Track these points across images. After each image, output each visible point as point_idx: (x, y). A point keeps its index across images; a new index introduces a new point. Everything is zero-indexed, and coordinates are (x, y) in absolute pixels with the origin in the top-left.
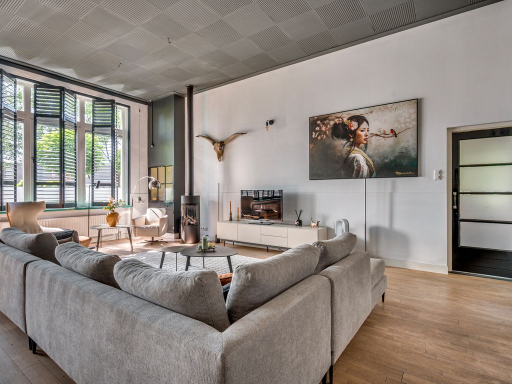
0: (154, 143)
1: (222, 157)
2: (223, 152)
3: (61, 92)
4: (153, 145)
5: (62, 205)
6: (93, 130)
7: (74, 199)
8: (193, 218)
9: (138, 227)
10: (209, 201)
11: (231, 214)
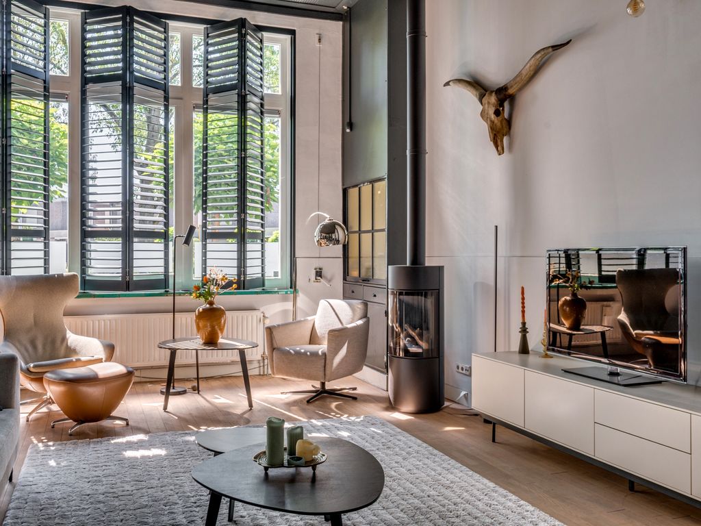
0: (354, 120)
1: (505, 139)
2: (509, 122)
3: (123, 19)
4: (351, 125)
5: (127, 284)
6: (206, 102)
7: (162, 270)
8: (421, 336)
9: (278, 349)
10: (475, 285)
11: (524, 330)
